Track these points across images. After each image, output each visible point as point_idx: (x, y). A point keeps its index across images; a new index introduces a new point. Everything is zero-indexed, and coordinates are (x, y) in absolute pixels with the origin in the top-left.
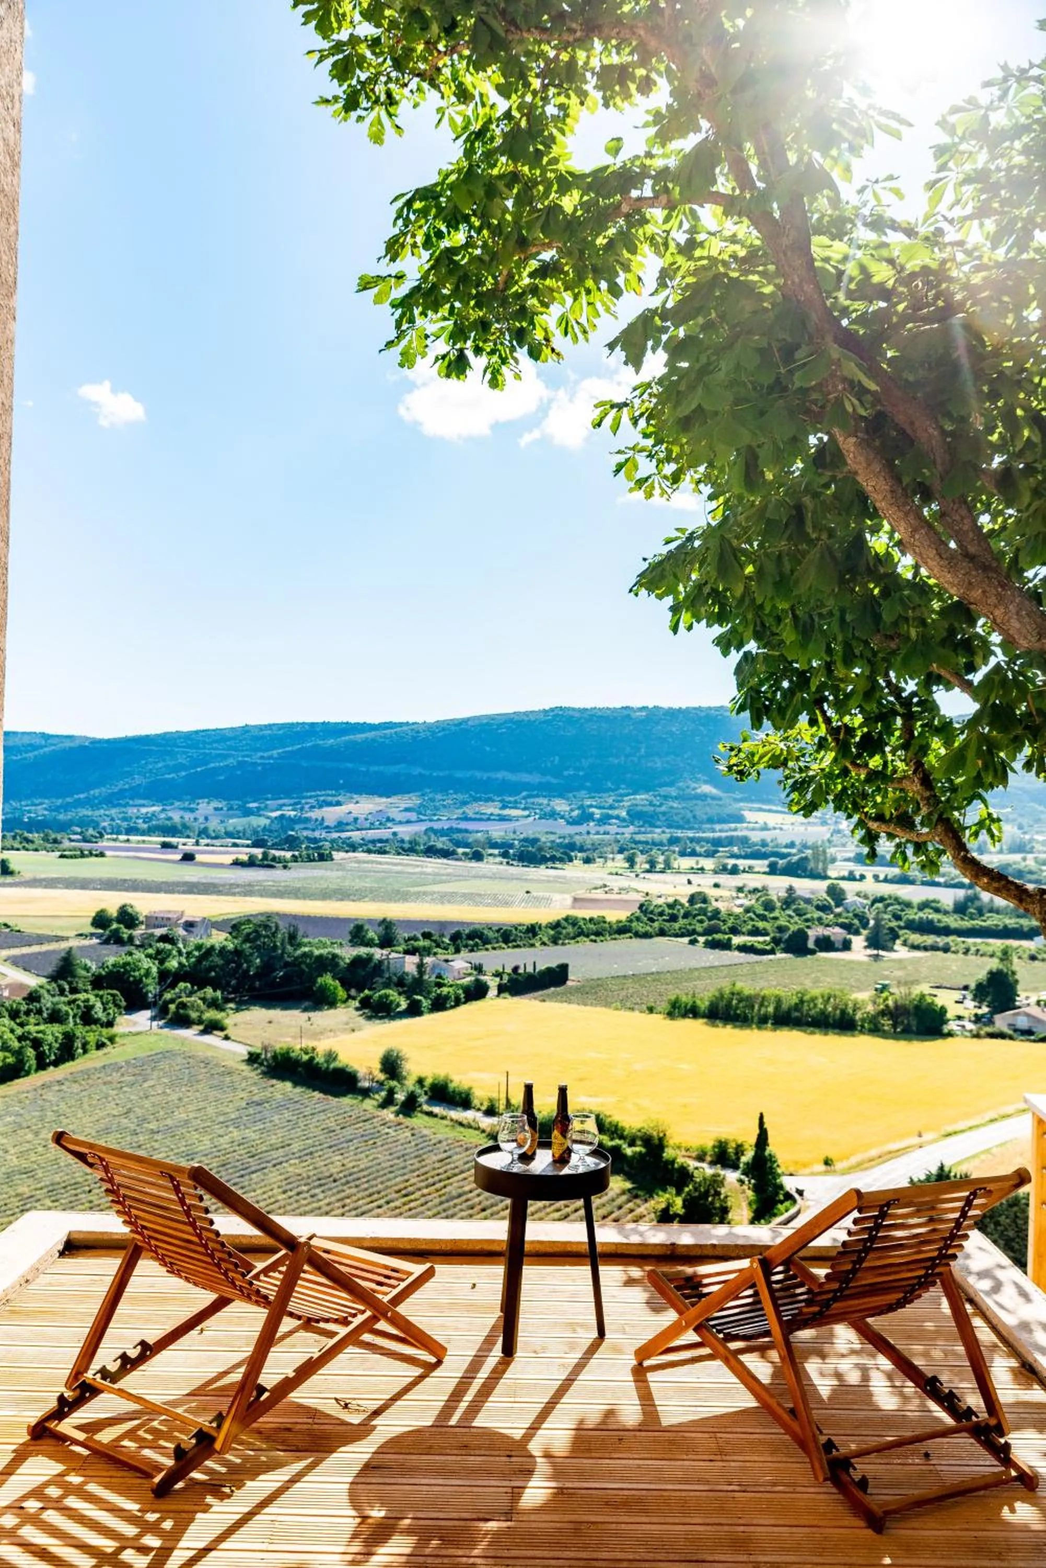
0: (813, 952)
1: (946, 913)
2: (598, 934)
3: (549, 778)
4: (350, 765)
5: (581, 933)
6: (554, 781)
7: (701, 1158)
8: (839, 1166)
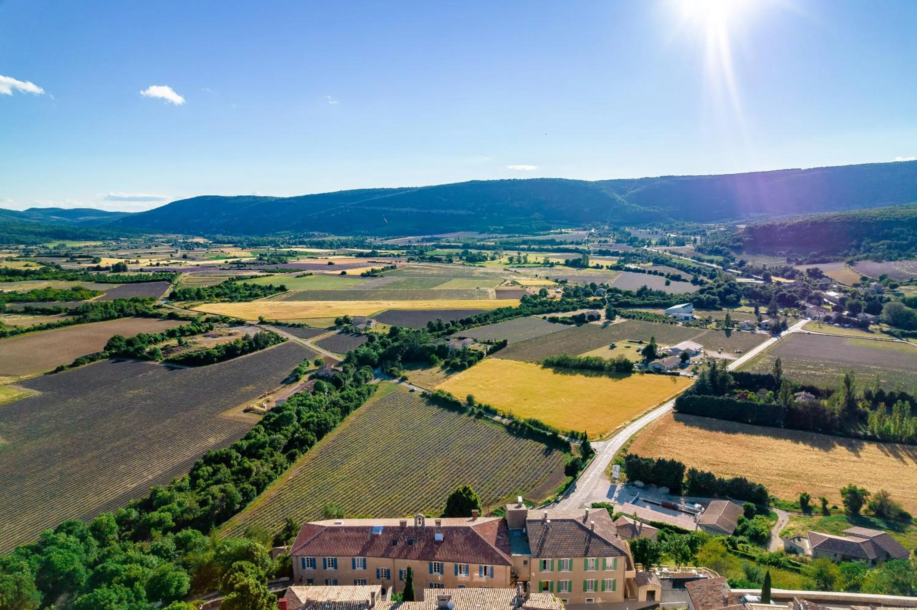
0: (587, 322)
1: (634, 297)
2: (510, 316)
3: (470, 212)
4: (386, 208)
5: (505, 316)
6: (473, 213)
7: (566, 436)
8: (604, 436)
